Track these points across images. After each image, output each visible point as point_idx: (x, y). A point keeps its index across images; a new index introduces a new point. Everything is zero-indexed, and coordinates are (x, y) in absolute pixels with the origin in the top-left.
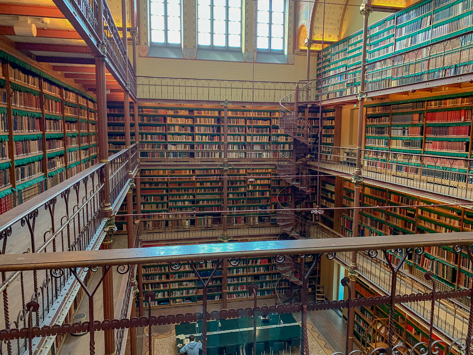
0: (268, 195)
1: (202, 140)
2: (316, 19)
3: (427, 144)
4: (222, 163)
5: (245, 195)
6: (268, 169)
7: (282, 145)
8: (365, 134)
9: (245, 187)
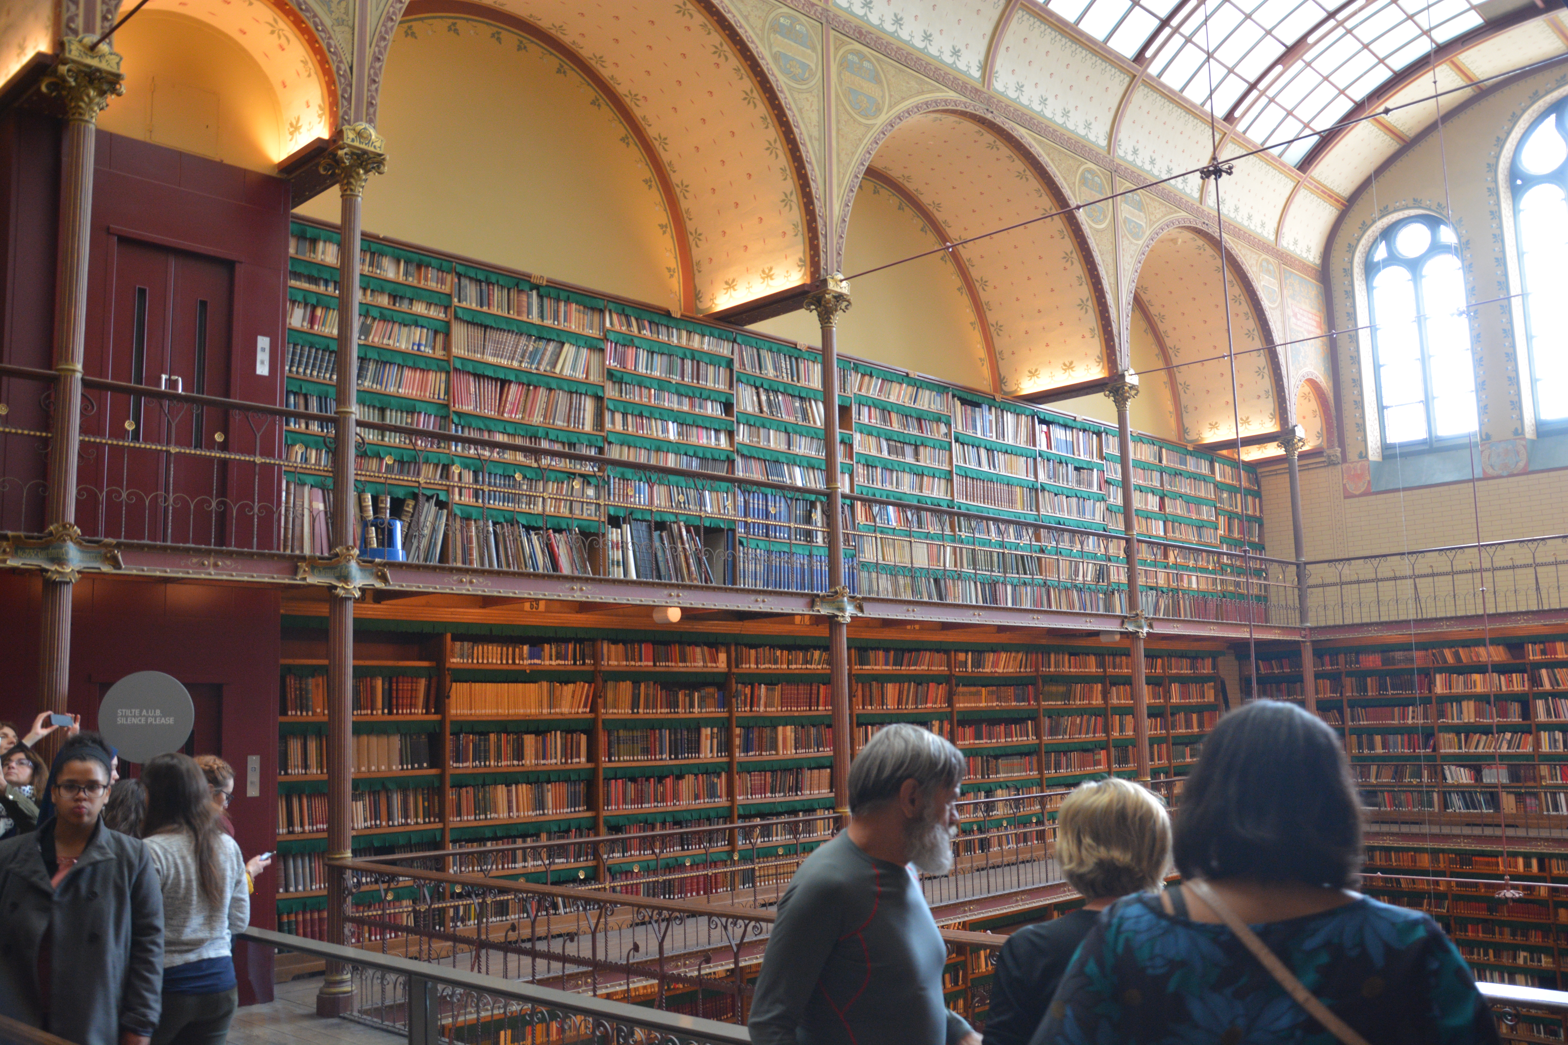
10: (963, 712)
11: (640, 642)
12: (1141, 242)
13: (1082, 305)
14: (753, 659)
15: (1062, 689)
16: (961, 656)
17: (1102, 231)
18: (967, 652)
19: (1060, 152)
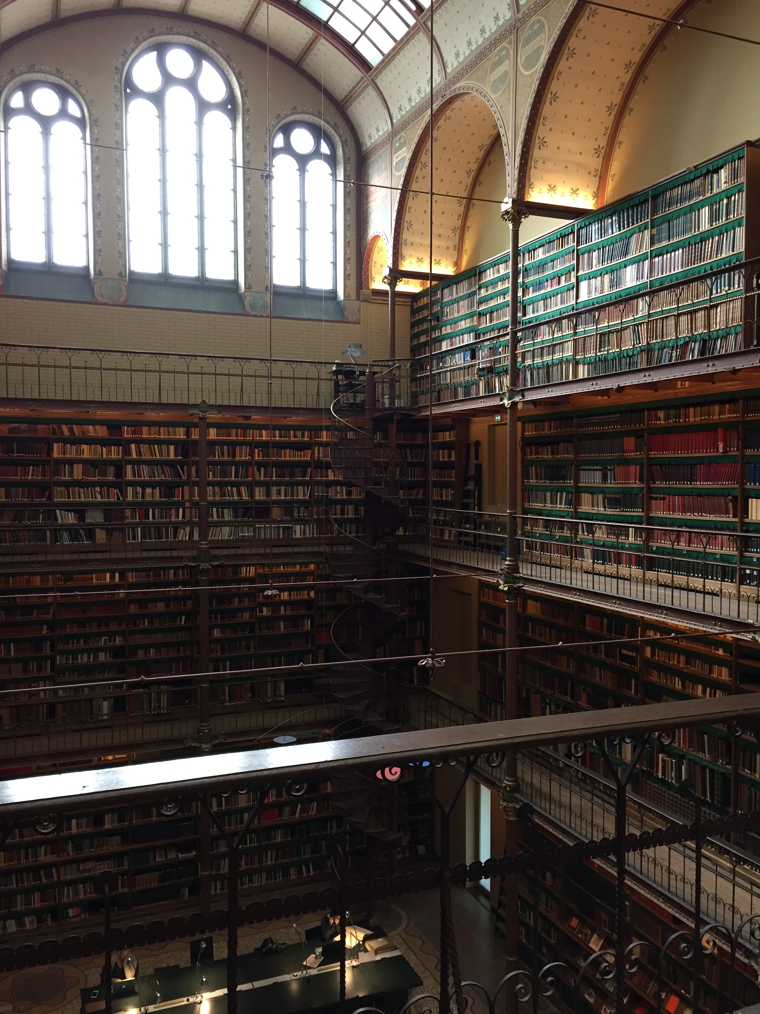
0: (308, 624)
1: (143, 496)
2: (406, 224)
3: (653, 501)
4: (195, 553)
5: (252, 630)
6: (306, 565)
7: (339, 507)
8: (523, 482)
9: (252, 610)
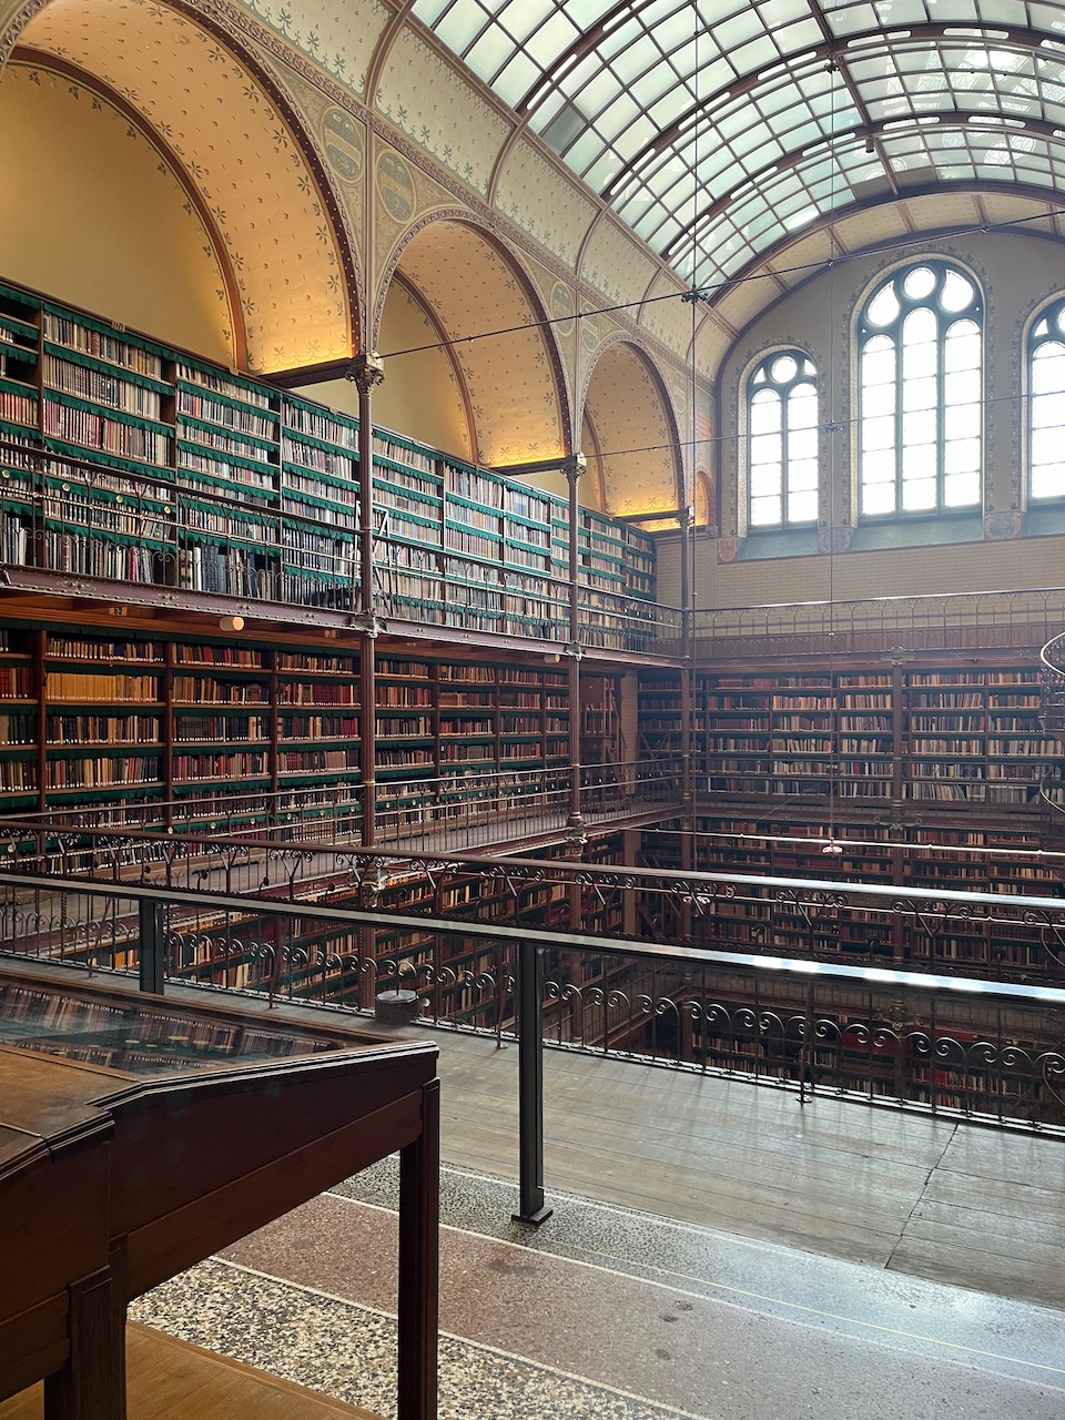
1: (858, 750)
10: (444, 711)
11: (202, 646)
12: (593, 351)
13: (547, 398)
14: (289, 664)
15: (511, 696)
16: (444, 669)
17: (568, 338)
18: (448, 666)
19: (541, 268)
